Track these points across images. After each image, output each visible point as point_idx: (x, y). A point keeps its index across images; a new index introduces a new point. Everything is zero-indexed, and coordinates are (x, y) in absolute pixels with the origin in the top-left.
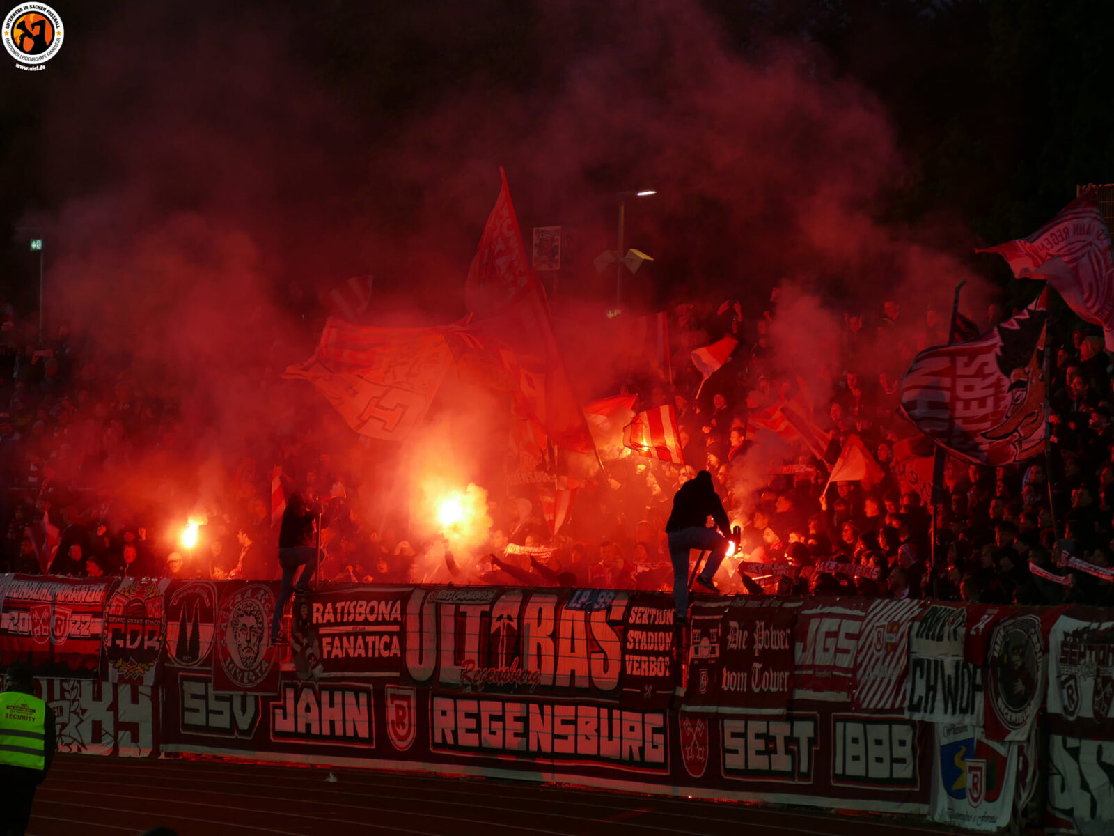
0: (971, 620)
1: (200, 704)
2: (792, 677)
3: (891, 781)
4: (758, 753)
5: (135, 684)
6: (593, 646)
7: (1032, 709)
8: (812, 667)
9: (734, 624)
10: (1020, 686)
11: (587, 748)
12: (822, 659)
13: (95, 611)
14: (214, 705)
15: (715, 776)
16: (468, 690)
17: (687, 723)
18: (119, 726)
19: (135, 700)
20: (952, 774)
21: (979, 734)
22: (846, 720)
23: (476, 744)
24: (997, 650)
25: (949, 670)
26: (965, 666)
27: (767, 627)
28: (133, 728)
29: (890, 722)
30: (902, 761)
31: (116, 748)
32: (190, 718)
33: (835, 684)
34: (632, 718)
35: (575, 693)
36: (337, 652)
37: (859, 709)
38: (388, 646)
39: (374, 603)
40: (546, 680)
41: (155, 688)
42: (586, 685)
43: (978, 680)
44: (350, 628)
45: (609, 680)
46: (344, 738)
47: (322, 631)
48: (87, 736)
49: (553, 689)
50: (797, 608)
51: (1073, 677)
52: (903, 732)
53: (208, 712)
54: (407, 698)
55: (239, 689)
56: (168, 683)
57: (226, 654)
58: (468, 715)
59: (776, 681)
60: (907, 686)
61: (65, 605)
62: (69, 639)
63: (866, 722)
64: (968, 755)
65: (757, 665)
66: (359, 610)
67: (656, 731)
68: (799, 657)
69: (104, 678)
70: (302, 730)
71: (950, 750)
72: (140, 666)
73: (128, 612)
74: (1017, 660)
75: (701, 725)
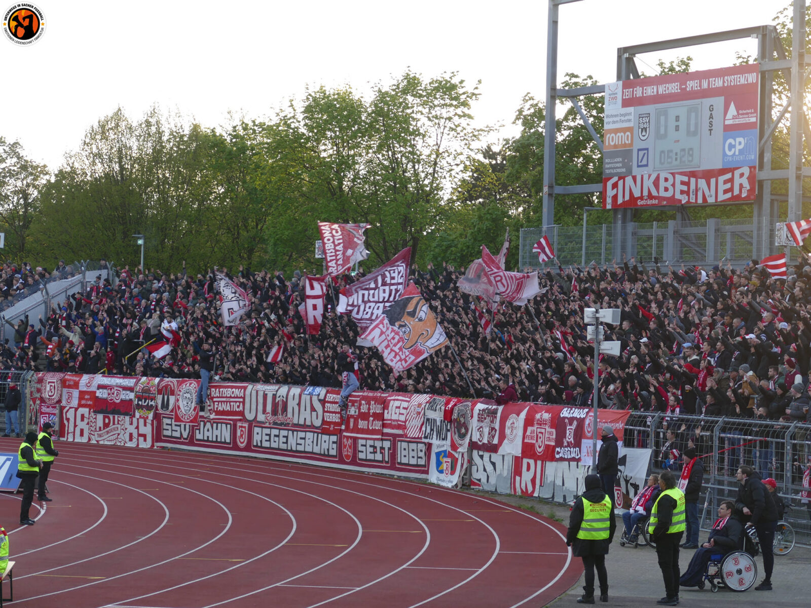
0: (447, 403)
1: (169, 427)
2: (383, 424)
3: (417, 466)
4: (371, 453)
5: (145, 419)
6: (313, 409)
8: (391, 420)
9: (363, 402)
10: (463, 431)
11: (309, 449)
12: (395, 417)
13: (131, 389)
14: (174, 428)
15: (354, 462)
16: (267, 425)
17: (345, 440)
18: (139, 435)
19: (145, 425)
20: (438, 464)
22: (402, 441)
23: (268, 446)
24: (455, 416)
25: (438, 423)
26: (444, 422)
27: (375, 404)
28: (145, 436)
29: (417, 443)
30: (421, 458)
31: (138, 444)
32: (166, 433)
33: (399, 427)
34: (325, 437)
35: (304, 427)
36: (220, 408)
37: (407, 437)
38: (238, 407)
39: (234, 390)
40: (295, 422)
41: (152, 421)
42: (309, 424)
43: (449, 428)
44: (224, 399)
45: (318, 423)
46: (221, 442)
47: (215, 399)
49: (298, 425)
50: (387, 397)
51: (481, 427)
52: (421, 446)
53: (172, 430)
54: (245, 427)
56: (157, 417)
57: (179, 408)
58: (267, 435)
59: (377, 425)
60: (424, 429)
61: (120, 387)
62: (121, 400)
63: (409, 442)
64: (445, 456)
65: (371, 419)
66: (228, 392)
67: (334, 442)
68: (386, 416)
69: (134, 416)
70: (206, 438)
71: (438, 454)
72: (147, 412)
73: (144, 391)
74: (462, 420)
75: (350, 441)
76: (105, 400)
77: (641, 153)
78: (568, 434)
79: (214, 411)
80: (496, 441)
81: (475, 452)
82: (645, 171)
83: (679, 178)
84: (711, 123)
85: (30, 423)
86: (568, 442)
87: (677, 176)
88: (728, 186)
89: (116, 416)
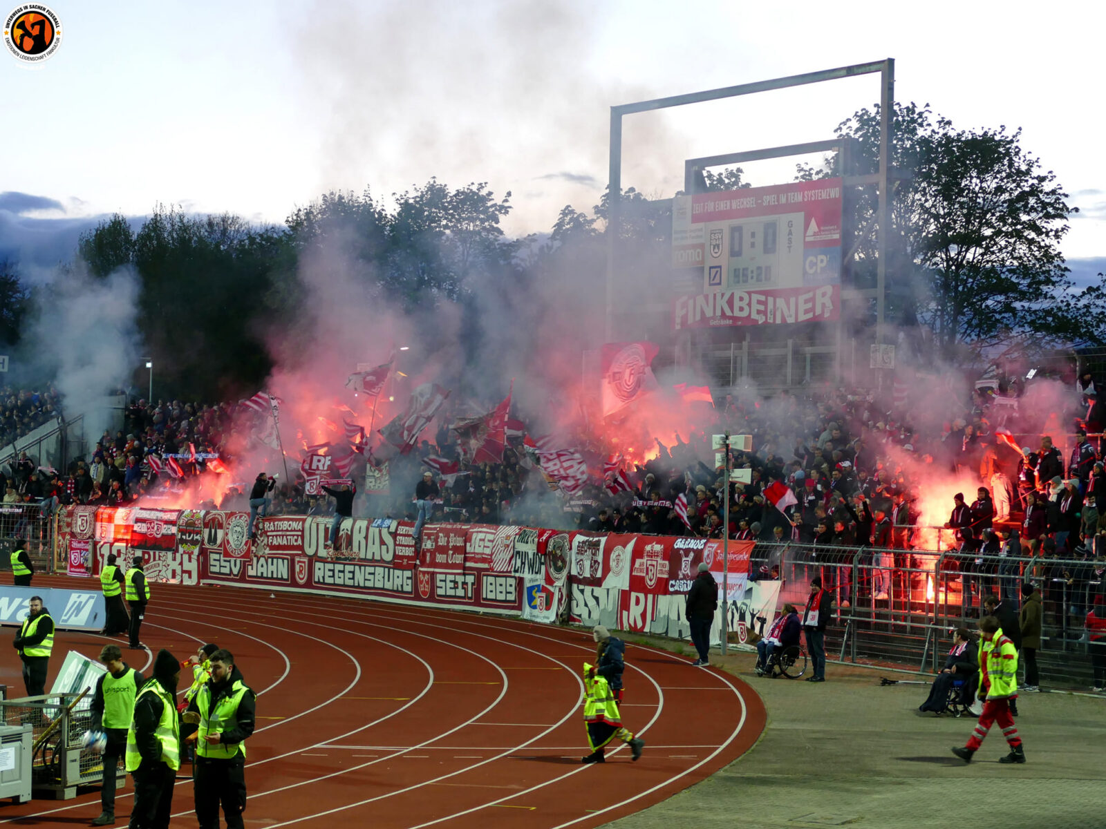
0: (540, 536)
1: (217, 563)
2: (465, 557)
3: (506, 601)
4: (451, 588)
5: (190, 554)
6: (382, 543)
7: (565, 573)
8: (474, 553)
9: (441, 535)
10: (560, 563)
11: (380, 585)
12: (478, 550)
13: (173, 523)
14: (223, 564)
15: (432, 598)
16: (329, 560)
17: (421, 576)
18: (183, 572)
19: (190, 561)
20: (531, 599)
21: (543, 583)
22: (487, 575)
23: (332, 582)
24: (550, 548)
25: (531, 556)
26: (537, 554)
27: (455, 536)
28: (189, 573)
29: (506, 577)
30: (511, 593)
31: (182, 581)
32: (213, 569)
33: (483, 560)
34: (398, 572)
35: (373, 562)
36: (275, 543)
37: (493, 571)
38: (296, 541)
39: (291, 522)
40: (363, 556)
41: (198, 556)
42: (379, 558)
43: (543, 561)
44: (280, 533)
45: (389, 557)
46: (277, 579)
47: (269, 534)
48: (170, 575)
49: (365, 560)
50: (469, 529)
51: (582, 560)
52: (511, 581)
53: (220, 566)
54: (304, 562)
55: (234, 557)
56: (204, 553)
57: (228, 542)
58: (330, 570)
59: (459, 559)
60: (513, 562)
61: (161, 521)
62: (163, 535)
63: (496, 576)
64: (538, 591)
65: (451, 552)
66: (285, 525)
67: (408, 578)
68: (468, 549)
69: (177, 551)
70: (259, 574)
71: (531, 589)
72: (192, 547)
73: (187, 524)
74: (558, 552)
75: (427, 576)
76: (144, 535)
77: (713, 271)
78: (683, 566)
79: (268, 545)
80: (599, 574)
81: (575, 586)
82: (718, 290)
83: (755, 297)
84: (790, 240)
85: (59, 560)
86: (684, 575)
87: (753, 295)
88: (810, 305)
89: (157, 553)
